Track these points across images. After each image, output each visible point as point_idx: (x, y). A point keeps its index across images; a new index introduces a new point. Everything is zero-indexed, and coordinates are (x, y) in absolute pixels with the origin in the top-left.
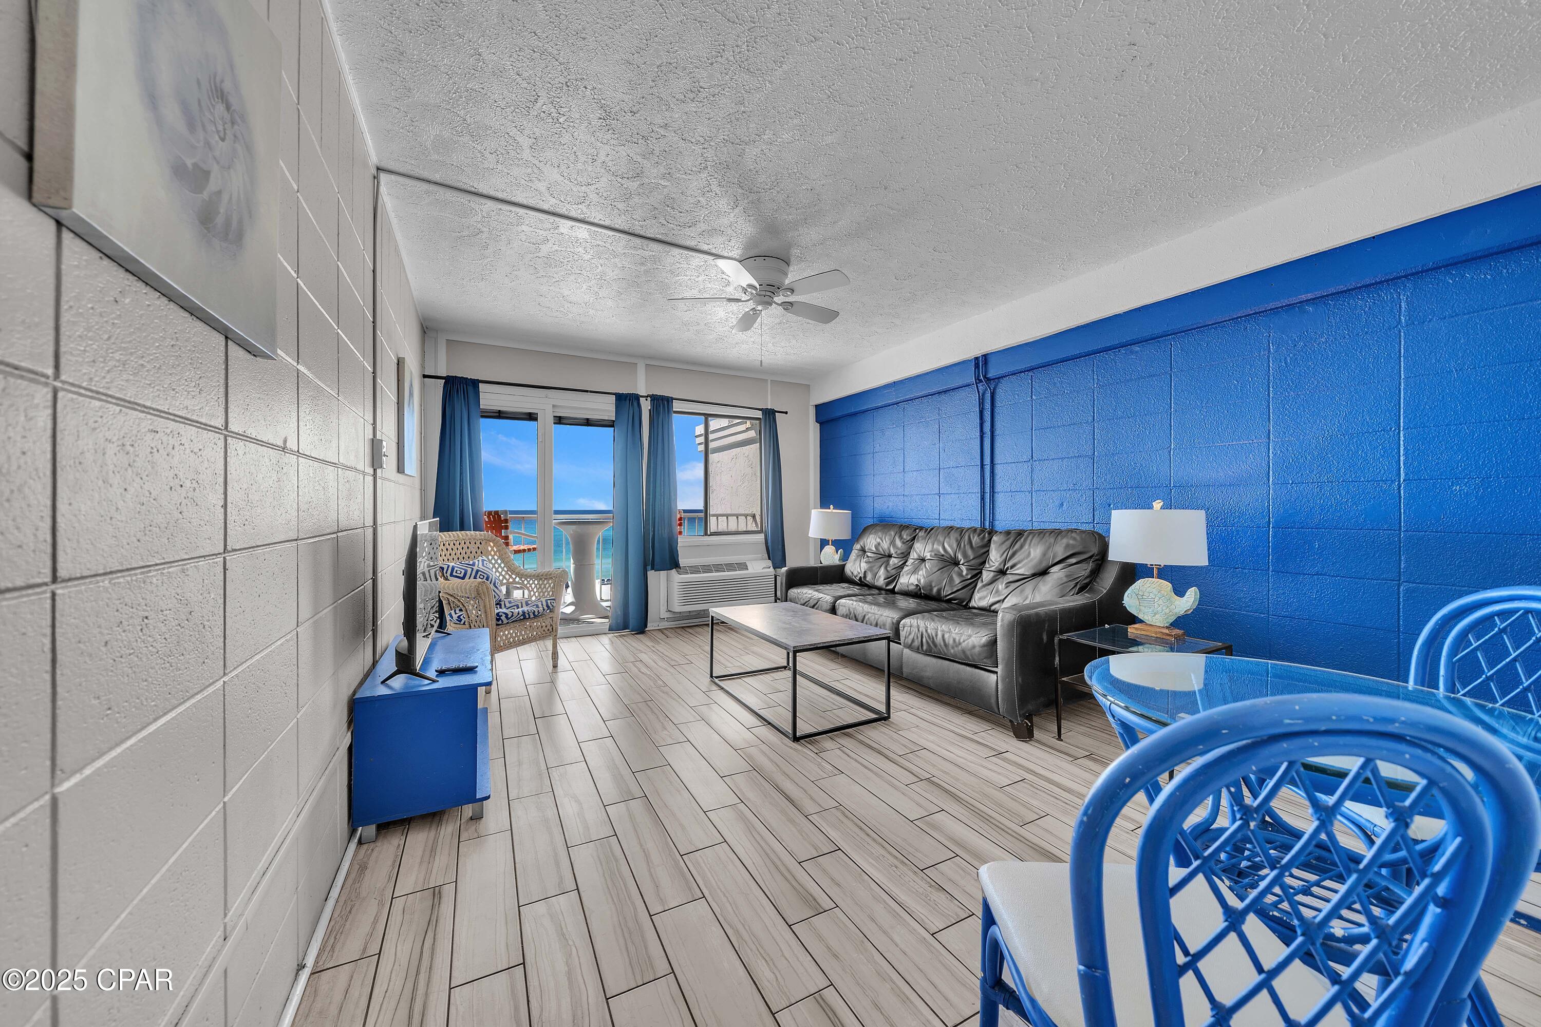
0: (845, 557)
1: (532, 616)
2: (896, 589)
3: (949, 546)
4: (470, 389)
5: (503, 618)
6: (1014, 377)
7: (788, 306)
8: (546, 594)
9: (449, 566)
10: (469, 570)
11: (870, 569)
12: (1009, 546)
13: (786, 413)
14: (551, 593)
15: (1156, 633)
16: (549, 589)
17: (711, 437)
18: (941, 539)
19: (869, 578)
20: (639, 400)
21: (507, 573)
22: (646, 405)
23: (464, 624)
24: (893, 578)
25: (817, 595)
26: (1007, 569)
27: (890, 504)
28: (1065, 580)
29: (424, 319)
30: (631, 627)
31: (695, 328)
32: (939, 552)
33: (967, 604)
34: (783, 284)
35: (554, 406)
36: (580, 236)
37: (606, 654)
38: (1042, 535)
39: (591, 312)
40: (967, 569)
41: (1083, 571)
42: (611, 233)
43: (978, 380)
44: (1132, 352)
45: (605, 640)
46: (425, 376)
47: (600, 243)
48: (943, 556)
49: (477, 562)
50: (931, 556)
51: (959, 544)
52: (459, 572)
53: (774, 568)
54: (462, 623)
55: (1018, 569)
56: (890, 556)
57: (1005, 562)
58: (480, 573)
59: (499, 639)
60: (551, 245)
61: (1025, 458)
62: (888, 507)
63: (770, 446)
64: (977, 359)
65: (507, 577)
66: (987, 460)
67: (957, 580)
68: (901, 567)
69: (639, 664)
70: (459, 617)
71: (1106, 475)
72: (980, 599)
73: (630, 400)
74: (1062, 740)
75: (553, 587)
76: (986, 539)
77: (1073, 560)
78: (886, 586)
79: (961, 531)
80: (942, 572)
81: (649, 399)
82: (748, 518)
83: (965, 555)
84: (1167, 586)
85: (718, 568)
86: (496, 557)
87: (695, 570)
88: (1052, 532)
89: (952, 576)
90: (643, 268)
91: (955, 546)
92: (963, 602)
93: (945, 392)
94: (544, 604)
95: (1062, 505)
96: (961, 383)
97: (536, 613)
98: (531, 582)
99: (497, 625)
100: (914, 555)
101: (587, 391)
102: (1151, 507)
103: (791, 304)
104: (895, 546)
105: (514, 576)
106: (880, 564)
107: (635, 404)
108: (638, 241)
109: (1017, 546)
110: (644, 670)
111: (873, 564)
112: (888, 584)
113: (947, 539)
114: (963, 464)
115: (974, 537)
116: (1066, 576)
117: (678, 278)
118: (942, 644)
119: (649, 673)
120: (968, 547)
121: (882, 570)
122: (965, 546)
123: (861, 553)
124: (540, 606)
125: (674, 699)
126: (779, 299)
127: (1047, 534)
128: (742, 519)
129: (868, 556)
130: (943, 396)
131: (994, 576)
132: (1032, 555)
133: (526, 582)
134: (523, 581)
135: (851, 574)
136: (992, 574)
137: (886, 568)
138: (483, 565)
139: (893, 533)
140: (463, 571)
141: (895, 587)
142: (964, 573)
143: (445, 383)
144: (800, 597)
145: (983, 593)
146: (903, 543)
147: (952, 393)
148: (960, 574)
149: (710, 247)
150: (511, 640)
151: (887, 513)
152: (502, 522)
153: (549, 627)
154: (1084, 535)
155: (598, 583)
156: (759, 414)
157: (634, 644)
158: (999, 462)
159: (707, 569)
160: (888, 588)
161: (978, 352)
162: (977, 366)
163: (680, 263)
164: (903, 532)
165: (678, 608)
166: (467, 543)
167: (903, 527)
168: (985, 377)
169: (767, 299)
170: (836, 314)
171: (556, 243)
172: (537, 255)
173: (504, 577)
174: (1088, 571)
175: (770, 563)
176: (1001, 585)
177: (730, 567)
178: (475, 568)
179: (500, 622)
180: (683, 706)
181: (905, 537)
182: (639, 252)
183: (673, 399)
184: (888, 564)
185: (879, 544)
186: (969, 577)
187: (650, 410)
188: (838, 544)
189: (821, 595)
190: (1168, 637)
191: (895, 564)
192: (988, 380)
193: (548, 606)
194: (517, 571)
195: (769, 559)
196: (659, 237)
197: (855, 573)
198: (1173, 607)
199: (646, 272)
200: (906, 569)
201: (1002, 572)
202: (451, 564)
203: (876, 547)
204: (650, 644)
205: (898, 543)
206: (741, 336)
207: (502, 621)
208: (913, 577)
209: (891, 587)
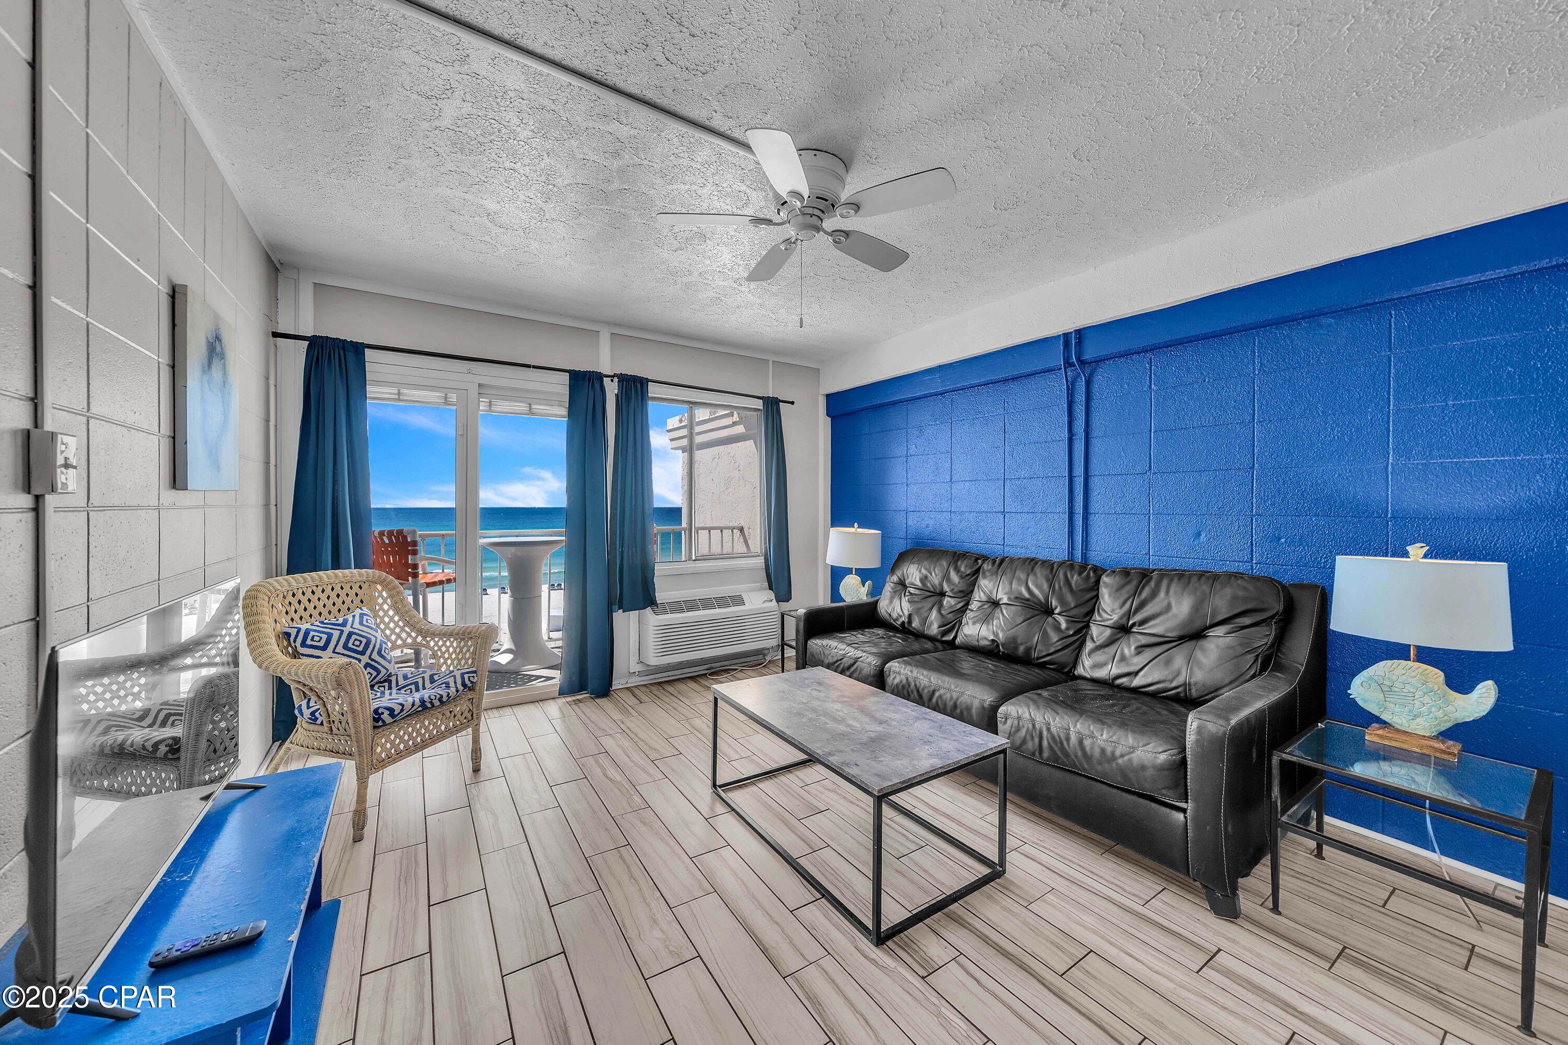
0: (876, 591)
1: (437, 703)
2: (958, 641)
3: (1037, 586)
4: (351, 357)
5: (386, 716)
6: (1122, 360)
7: (842, 237)
8: (463, 662)
9: (299, 630)
10: (336, 634)
11: (918, 611)
12: (1132, 592)
13: (792, 403)
14: (470, 661)
15: (1422, 747)
16: (467, 656)
17: (698, 429)
18: (1023, 576)
19: (916, 624)
20: (602, 381)
21: (402, 630)
22: (612, 389)
23: (322, 724)
24: (953, 624)
25: (852, 652)
26: (1134, 625)
27: (931, 522)
28: (1240, 650)
29: (272, 246)
30: (590, 687)
31: (684, 280)
32: (1021, 594)
33: (1070, 671)
34: (838, 198)
35: (480, 385)
36: (508, 84)
37: (554, 740)
38: (1185, 580)
39: (534, 245)
40: (1067, 621)
41: (1263, 637)
42: (565, 78)
43: (1068, 363)
44: (1320, 326)
45: (553, 708)
46: (276, 335)
47: (547, 103)
48: (1028, 600)
49: (350, 619)
50: (1009, 599)
51: (1051, 585)
52: (317, 639)
53: (778, 602)
54: (319, 722)
55: (1149, 627)
56: (942, 594)
57: (1128, 615)
58: (354, 637)
59: (379, 750)
60: (458, 102)
61: (1139, 469)
62: (927, 526)
63: (773, 445)
64: (1066, 336)
65: (404, 635)
66: (1079, 470)
67: (1054, 637)
68: (963, 610)
69: (604, 761)
70: (313, 714)
71: (1274, 496)
72: (1096, 666)
73: (589, 380)
74: (1280, 914)
75: (474, 653)
76: (1093, 580)
77: (1247, 621)
78: (942, 636)
79: (1049, 565)
80: (1030, 624)
81: (616, 380)
82: (735, 531)
83: (1062, 602)
84: (1437, 676)
85: (707, 603)
86: (386, 607)
87: (678, 607)
88: (1201, 575)
89: (1045, 630)
90: (617, 163)
91: (1045, 586)
92: (1065, 667)
93: (1014, 379)
94: (459, 681)
95: (1199, 534)
96: (1040, 367)
97: (445, 699)
98: (440, 643)
99: (375, 727)
100: (979, 596)
101: (528, 366)
102: (1405, 554)
103: (847, 234)
104: (949, 581)
105: (413, 634)
106: (930, 605)
107: (597, 386)
108: (612, 100)
109: (1146, 593)
110: (613, 772)
111: (919, 605)
112: (945, 633)
113: (1031, 578)
114: (1041, 474)
115: (1072, 577)
116: (1241, 644)
117: (670, 187)
118: (1080, 753)
119: (619, 779)
120: (1065, 590)
121: (934, 614)
122: (1060, 588)
123: (899, 587)
124: (452, 684)
125: (662, 840)
126: (829, 224)
127: (1194, 579)
128: (727, 533)
129: (911, 594)
130: (1011, 385)
131: (1112, 635)
132: (1174, 609)
133: (432, 644)
134: (428, 642)
135: (888, 617)
136: (1108, 632)
137: (939, 611)
138: (361, 623)
139: (945, 564)
140: (325, 637)
141: (955, 637)
142: (1064, 625)
143: (309, 346)
144: (827, 652)
145: (1099, 657)
146: (962, 577)
147: (1026, 381)
148: (1057, 627)
149: (731, 123)
150: (402, 746)
151: (927, 533)
152: (408, 544)
153: (466, 714)
154: (1259, 584)
155: (545, 588)
156: (759, 404)
157: (594, 717)
158: (1097, 473)
159: (691, 605)
160: (944, 639)
161: (1070, 326)
162: (1067, 344)
163: (677, 156)
164: (959, 563)
165: (654, 660)
166: (337, 589)
167: (956, 556)
168: (1078, 359)
169: (814, 220)
170: (904, 256)
171: (468, 97)
172: (437, 123)
173: (399, 636)
174: (1272, 638)
175: (771, 595)
176: (1127, 648)
177: (722, 602)
178: (347, 629)
179: (380, 723)
180: (679, 857)
181: (963, 569)
182: (613, 127)
183: (648, 380)
184: (941, 606)
185: (926, 577)
186: (1071, 632)
187: (617, 395)
188: (864, 574)
189: (859, 654)
190: (1446, 757)
191: (951, 607)
192: (1082, 363)
193: (464, 685)
194: (418, 627)
195: (771, 588)
196: (650, 95)
197: (895, 615)
198: (1450, 708)
199: (622, 171)
200: (969, 614)
201: (1123, 630)
202: (304, 626)
203: (921, 580)
204: (617, 716)
205: (955, 577)
206: (749, 293)
207: (383, 721)
208: (984, 627)
209: (949, 637)
